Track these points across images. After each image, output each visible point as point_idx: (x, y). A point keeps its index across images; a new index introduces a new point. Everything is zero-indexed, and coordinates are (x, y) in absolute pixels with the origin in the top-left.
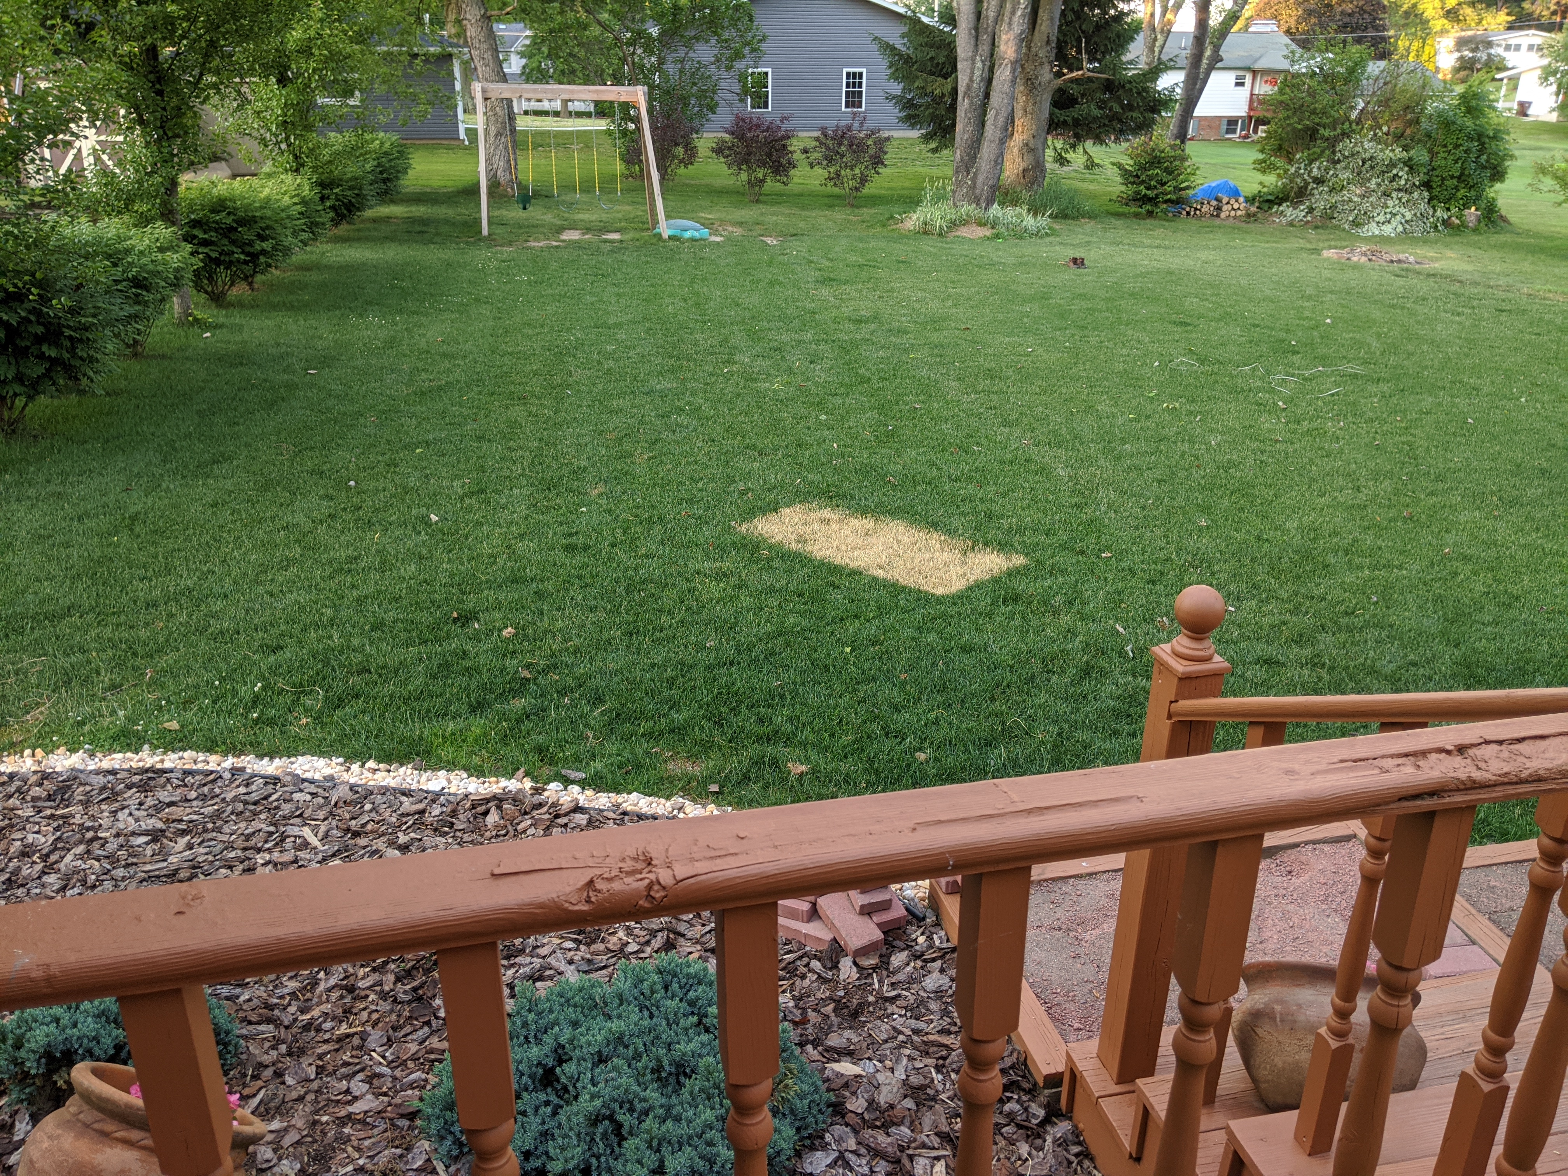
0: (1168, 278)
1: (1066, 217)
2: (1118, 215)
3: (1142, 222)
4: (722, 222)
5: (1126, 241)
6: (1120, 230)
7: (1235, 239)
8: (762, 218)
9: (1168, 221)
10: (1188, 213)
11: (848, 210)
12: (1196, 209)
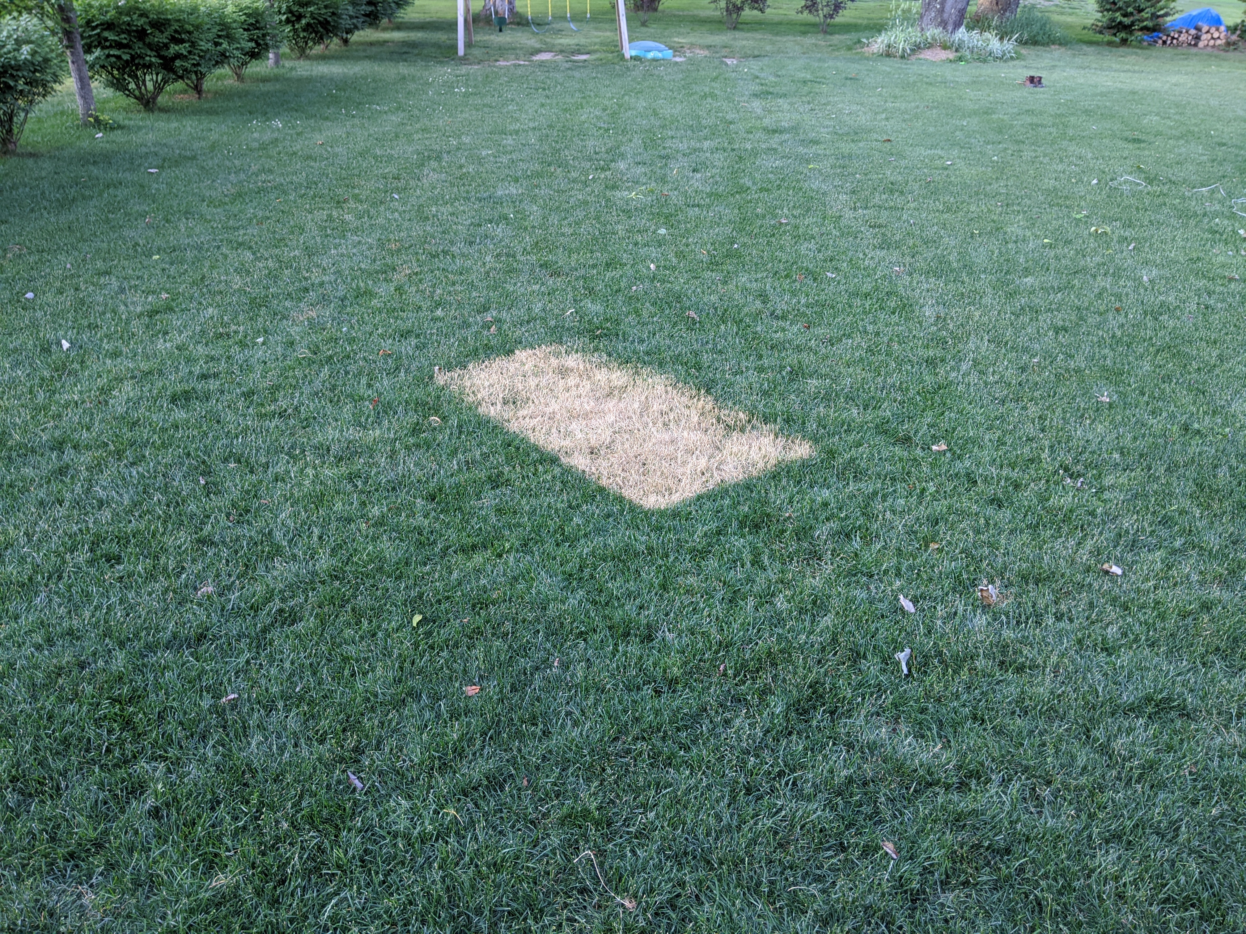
0: (1130, 98)
1: (1035, 43)
2: (1090, 43)
3: (1114, 49)
4: (692, 46)
5: (1094, 66)
6: (1090, 57)
7: (1211, 66)
8: (732, 42)
9: (1142, 48)
10: (1164, 42)
11: (820, 36)
12: (1173, 38)
